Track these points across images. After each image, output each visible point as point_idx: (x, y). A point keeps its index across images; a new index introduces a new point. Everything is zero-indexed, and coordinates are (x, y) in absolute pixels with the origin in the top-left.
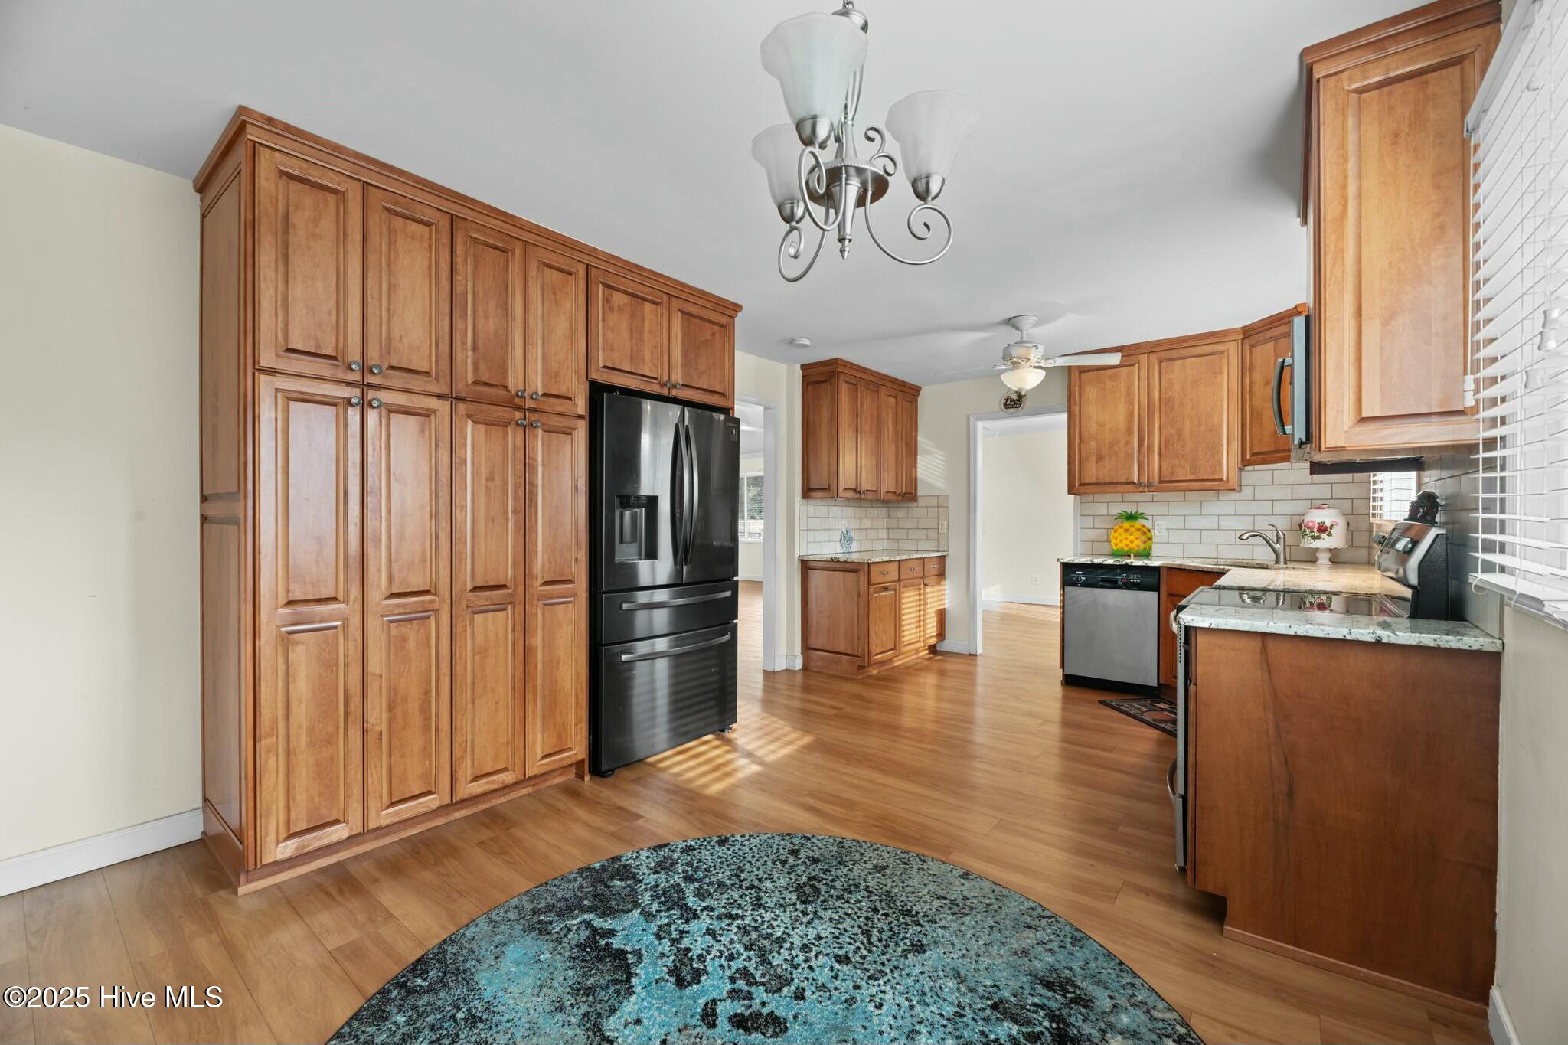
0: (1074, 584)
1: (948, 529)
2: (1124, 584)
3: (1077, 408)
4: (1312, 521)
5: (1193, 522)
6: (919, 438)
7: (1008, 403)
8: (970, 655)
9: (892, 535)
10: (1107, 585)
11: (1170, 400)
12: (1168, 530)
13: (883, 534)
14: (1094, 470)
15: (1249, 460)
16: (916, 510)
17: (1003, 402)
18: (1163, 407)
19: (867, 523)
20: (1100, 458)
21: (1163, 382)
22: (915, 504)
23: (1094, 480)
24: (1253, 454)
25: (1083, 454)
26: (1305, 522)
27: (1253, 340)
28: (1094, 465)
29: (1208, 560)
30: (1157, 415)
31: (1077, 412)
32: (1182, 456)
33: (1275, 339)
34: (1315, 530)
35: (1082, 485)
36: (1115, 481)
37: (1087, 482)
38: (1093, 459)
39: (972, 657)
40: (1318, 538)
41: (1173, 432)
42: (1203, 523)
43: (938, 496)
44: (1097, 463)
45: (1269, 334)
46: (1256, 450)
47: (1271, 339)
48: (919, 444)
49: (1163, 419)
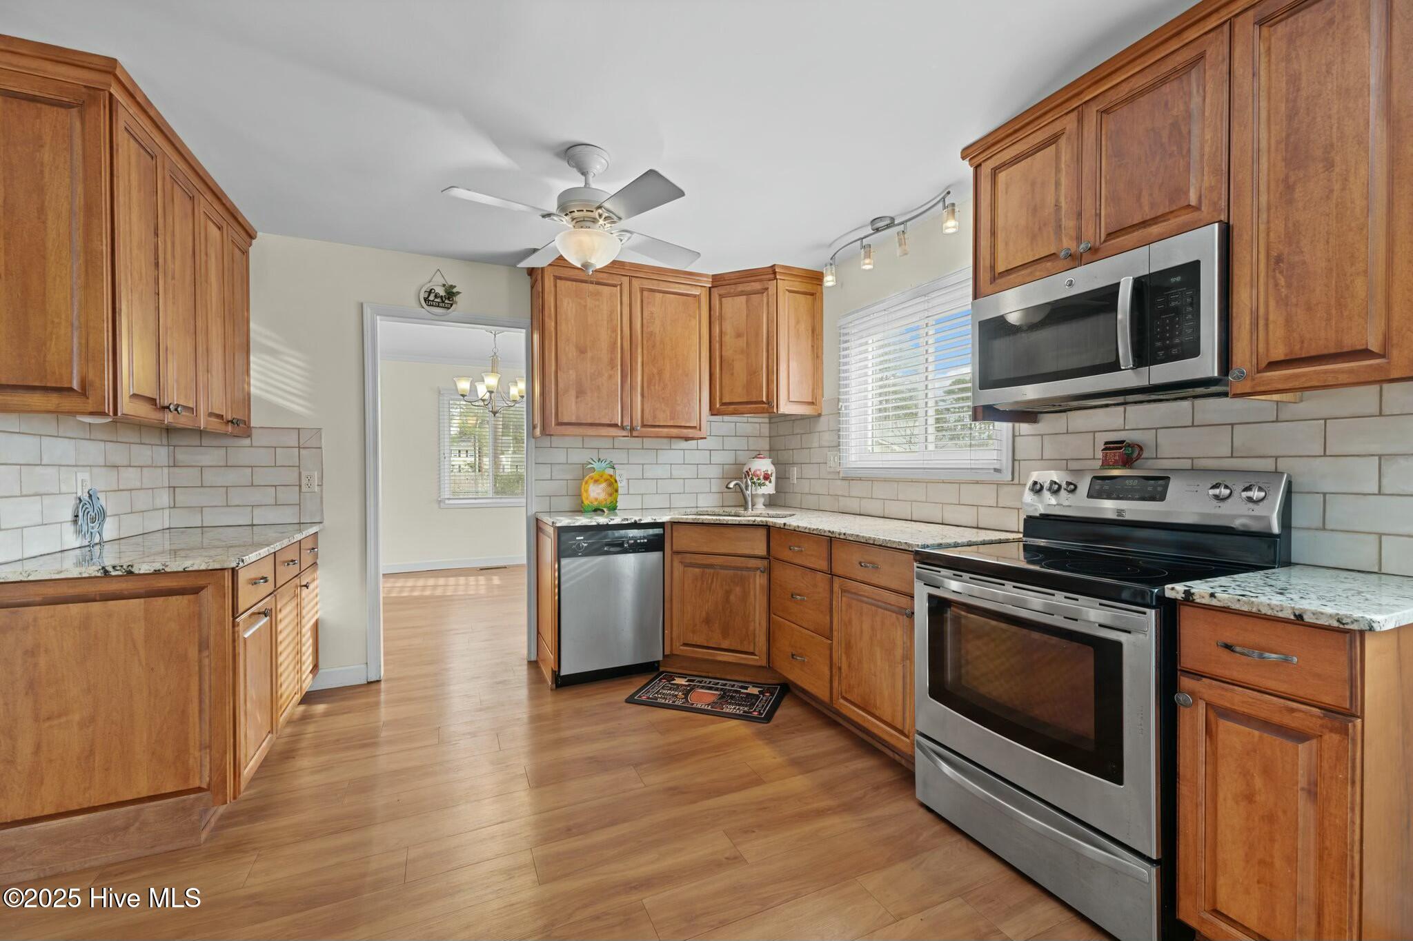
0: (574, 554)
1: (320, 485)
2: (630, 545)
3: (553, 324)
4: (759, 470)
5: (652, 472)
6: (252, 325)
7: (431, 298)
8: (370, 683)
9: (181, 498)
10: (612, 549)
11: (651, 334)
12: (628, 480)
13: (164, 498)
14: (574, 407)
15: (718, 409)
16: (243, 452)
17: (423, 295)
18: (645, 342)
19: (131, 477)
20: (580, 393)
21: (645, 314)
22: (247, 442)
23: (573, 420)
24: (723, 404)
25: (561, 385)
26: (752, 471)
27: (722, 291)
28: (573, 399)
29: (688, 510)
30: (640, 350)
31: (553, 329)
32: (663, 398)
33: (748, 294)
34: (762, 477)
35: (559, 424)
36: (597, 422)
37: (565, 421)
38: (573, 393)
39: (374, 687)
40: (764, 484)
41: (655, 371)
42: (660, 471)
43: (299, 429)
44: (577, 397)
45: (740, 288)
46: (726, 400)
47: (741, 294)
48: (252, 335)
49: (645, 356)
